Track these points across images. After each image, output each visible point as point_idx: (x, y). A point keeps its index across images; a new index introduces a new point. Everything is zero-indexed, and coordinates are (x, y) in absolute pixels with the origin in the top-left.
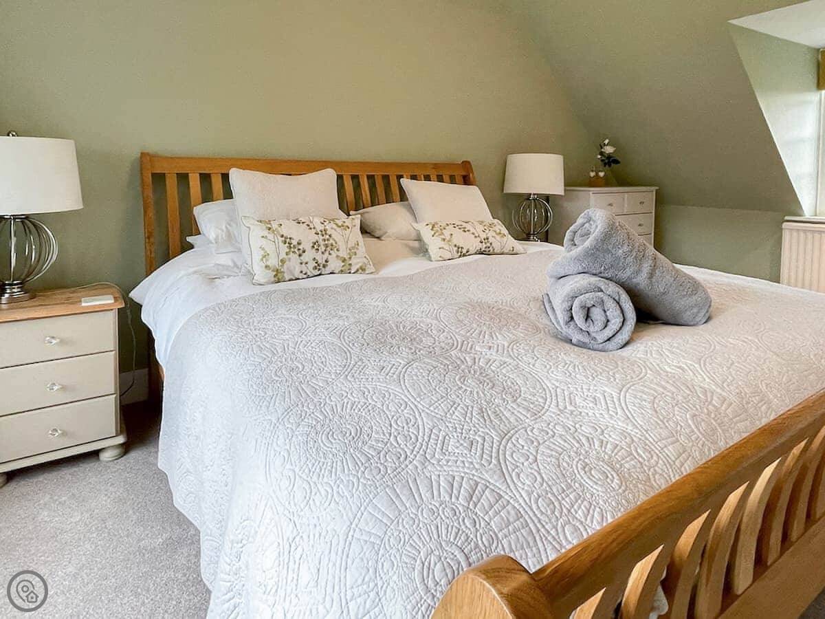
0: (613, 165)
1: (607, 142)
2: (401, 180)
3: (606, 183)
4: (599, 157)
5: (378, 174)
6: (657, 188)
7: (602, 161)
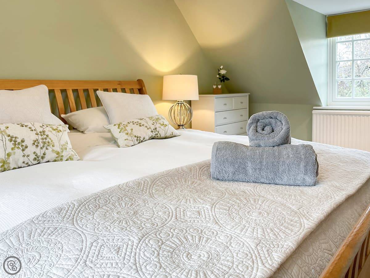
0: (225, 81)
1: (222, 67)
2: (97, 92)
3: (222, 92)
4: (218, 76)
5: (80, 88)
6: (249, 94)
7: (220, 78)
